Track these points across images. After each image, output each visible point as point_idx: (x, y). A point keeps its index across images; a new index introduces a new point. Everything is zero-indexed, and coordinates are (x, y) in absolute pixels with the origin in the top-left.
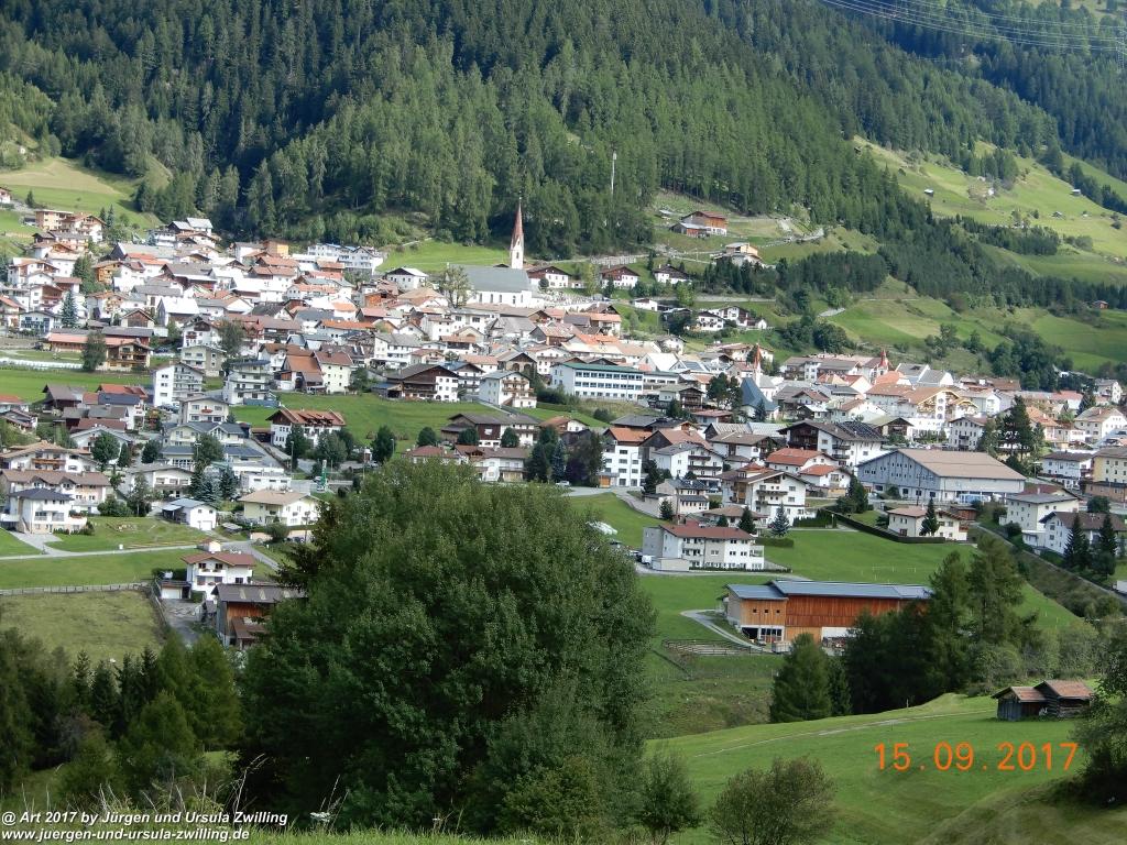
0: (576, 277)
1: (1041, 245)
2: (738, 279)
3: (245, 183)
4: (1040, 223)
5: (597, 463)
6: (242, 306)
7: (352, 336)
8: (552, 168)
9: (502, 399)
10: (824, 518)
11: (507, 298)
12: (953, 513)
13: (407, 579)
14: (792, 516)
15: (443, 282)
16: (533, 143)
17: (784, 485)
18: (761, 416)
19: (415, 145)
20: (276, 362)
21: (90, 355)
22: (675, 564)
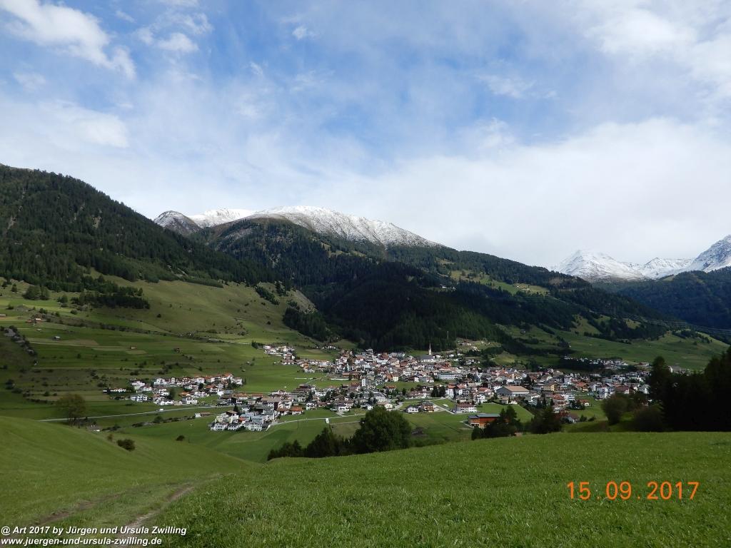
0: (442, 355)
1: (536, 342)
2: (472, 353)
3: (378, 341)
4: (535, 338)
5: (445, 393)
6: (377, 366)
7: (399, 370)
8: (436, 334)
9: (427, 381)
10: (489, 401)
11: (429, 361)
12: (515, 399)
14: (482, 402)
15: (416, 358)
16: (432, 330)
17: (480, 395)
18: (477, 381)
19: (410, 332)
20: (384, 376)
21: (350, 377)
22: (459, 412)
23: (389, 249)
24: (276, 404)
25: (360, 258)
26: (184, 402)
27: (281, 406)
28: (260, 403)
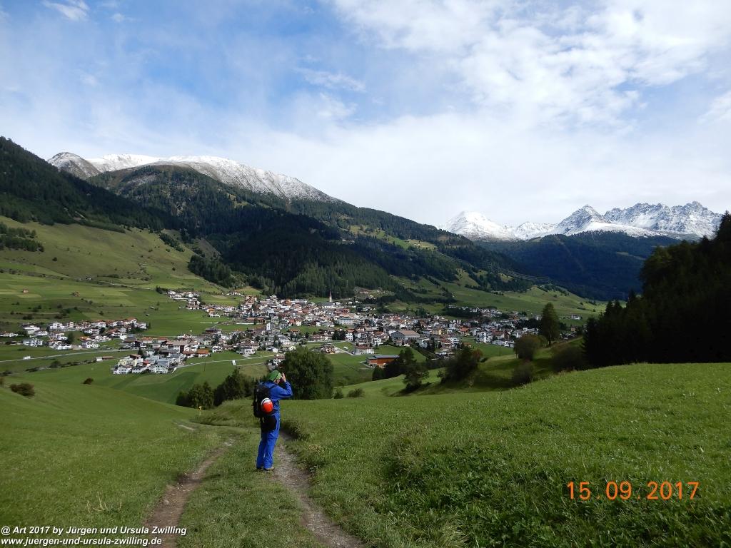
0: (341, 302)
1: (424, 292)
2: (368, 301)
3: (282, 288)
4: (424, 288)
5: (345, 336)
6: (281, 311)
7: (302, 316)
8: (337, 283)
9: (328, 325)
10: (385, 344)
11: (329, 307)
12: (407, 342)
13: (295, 366)
14: (379, 344)
15: (318, 305)
16: (333, 279)
17: (377, 339)
18: (374, 326)
19: (312, 281)
20: (288, 321)
21: (255, 322)
22: (358, 354)
23: (293, 202)
24: (182, 347)
25: (266, 210)
26: (84, 346)
27: (187, 349)
28: (165, 347)
